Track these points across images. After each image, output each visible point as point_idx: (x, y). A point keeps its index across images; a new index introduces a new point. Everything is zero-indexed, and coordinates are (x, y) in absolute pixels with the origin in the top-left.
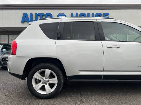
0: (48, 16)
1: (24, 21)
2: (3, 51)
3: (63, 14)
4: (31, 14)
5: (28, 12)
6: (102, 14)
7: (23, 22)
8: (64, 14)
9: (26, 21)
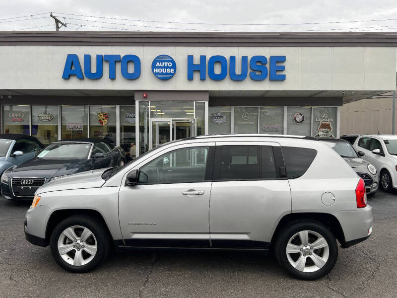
0: (128, 62)
1: (70, 76)
2: (15, 156)
3: (169, 57)
4: (88, 58)
5: (80, 51)
6: (268, 58)
7: (67, 76)
8: (171, 58)
9: (75, 75)
